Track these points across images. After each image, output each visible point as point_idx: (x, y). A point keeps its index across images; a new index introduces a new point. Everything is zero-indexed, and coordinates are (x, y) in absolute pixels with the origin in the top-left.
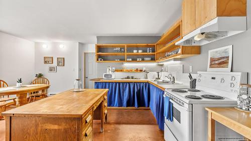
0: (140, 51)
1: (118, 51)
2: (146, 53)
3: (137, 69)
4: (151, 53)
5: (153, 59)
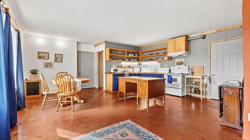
0: (133, 55)
1: (120, 54)
2: (135, 57)
3: (129, 66)
4: (137, 57)
5: (138, 60)
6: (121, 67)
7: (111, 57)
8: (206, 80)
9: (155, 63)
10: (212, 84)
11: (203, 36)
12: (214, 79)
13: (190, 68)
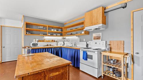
0: (55, 30)
1: (42, 28)
2: (58, 32)
3: (53, 40)
4: (61, 32)
5: (61, 35)
6: (43, 41)
7: (27, 31)
8: (128, 60)
9: (74, 37)
10: (135, 65)
11: (123, 5)
12: (138, 58)
13: (108, 43)
